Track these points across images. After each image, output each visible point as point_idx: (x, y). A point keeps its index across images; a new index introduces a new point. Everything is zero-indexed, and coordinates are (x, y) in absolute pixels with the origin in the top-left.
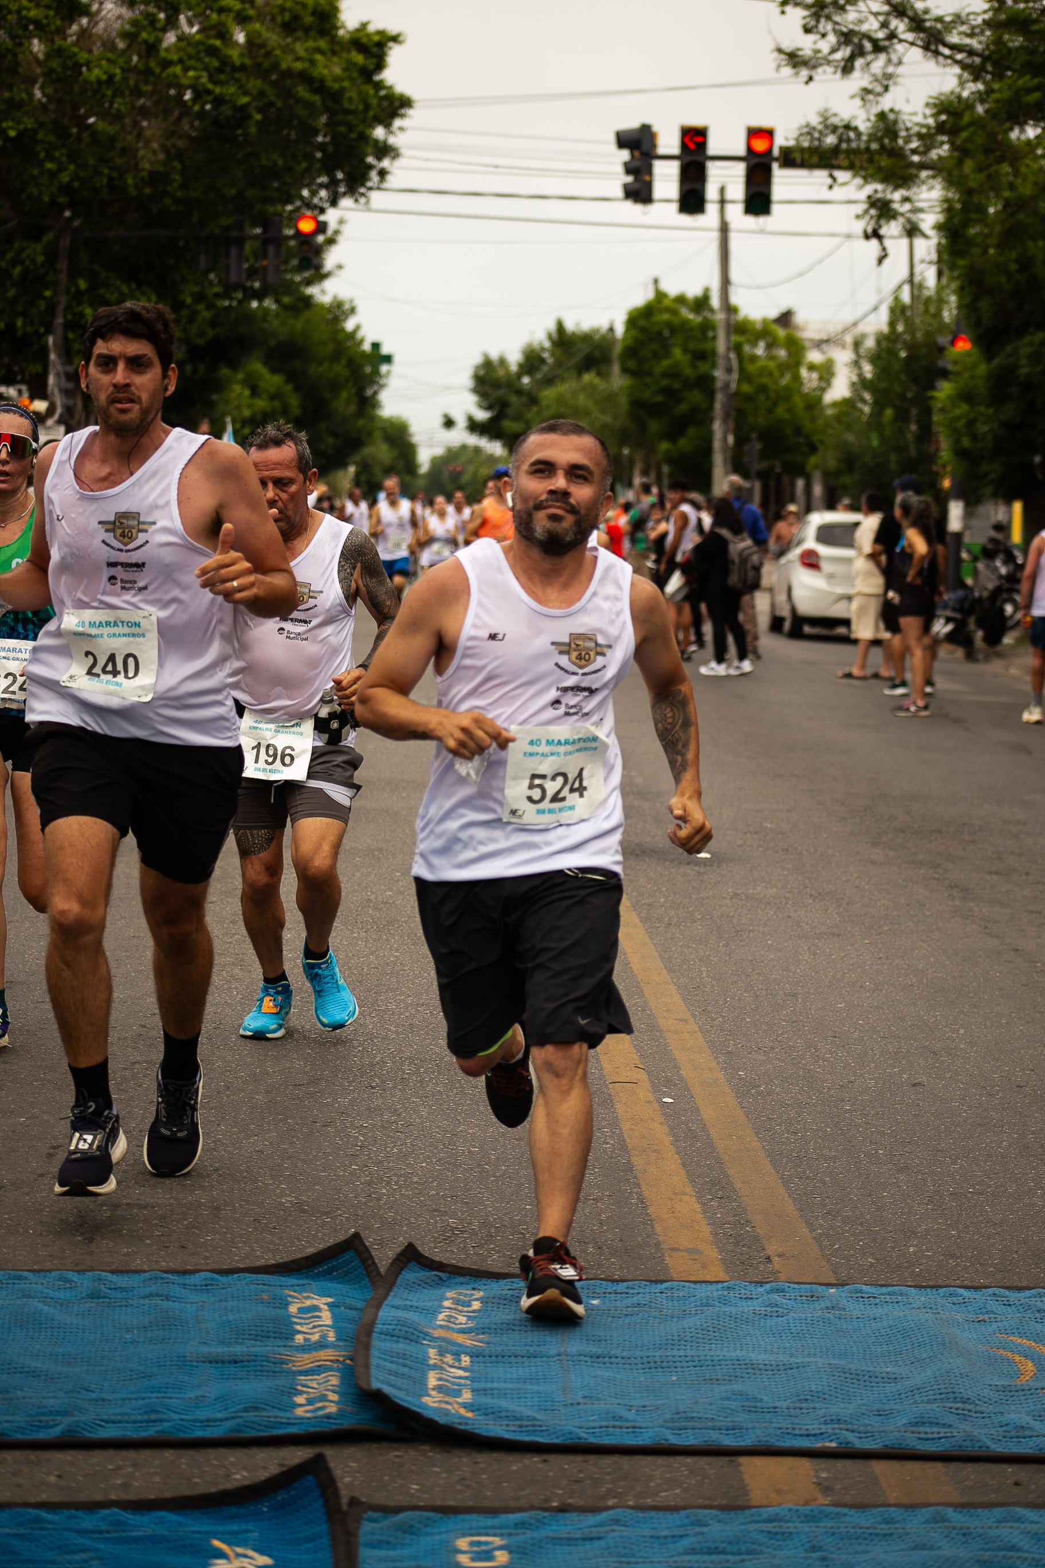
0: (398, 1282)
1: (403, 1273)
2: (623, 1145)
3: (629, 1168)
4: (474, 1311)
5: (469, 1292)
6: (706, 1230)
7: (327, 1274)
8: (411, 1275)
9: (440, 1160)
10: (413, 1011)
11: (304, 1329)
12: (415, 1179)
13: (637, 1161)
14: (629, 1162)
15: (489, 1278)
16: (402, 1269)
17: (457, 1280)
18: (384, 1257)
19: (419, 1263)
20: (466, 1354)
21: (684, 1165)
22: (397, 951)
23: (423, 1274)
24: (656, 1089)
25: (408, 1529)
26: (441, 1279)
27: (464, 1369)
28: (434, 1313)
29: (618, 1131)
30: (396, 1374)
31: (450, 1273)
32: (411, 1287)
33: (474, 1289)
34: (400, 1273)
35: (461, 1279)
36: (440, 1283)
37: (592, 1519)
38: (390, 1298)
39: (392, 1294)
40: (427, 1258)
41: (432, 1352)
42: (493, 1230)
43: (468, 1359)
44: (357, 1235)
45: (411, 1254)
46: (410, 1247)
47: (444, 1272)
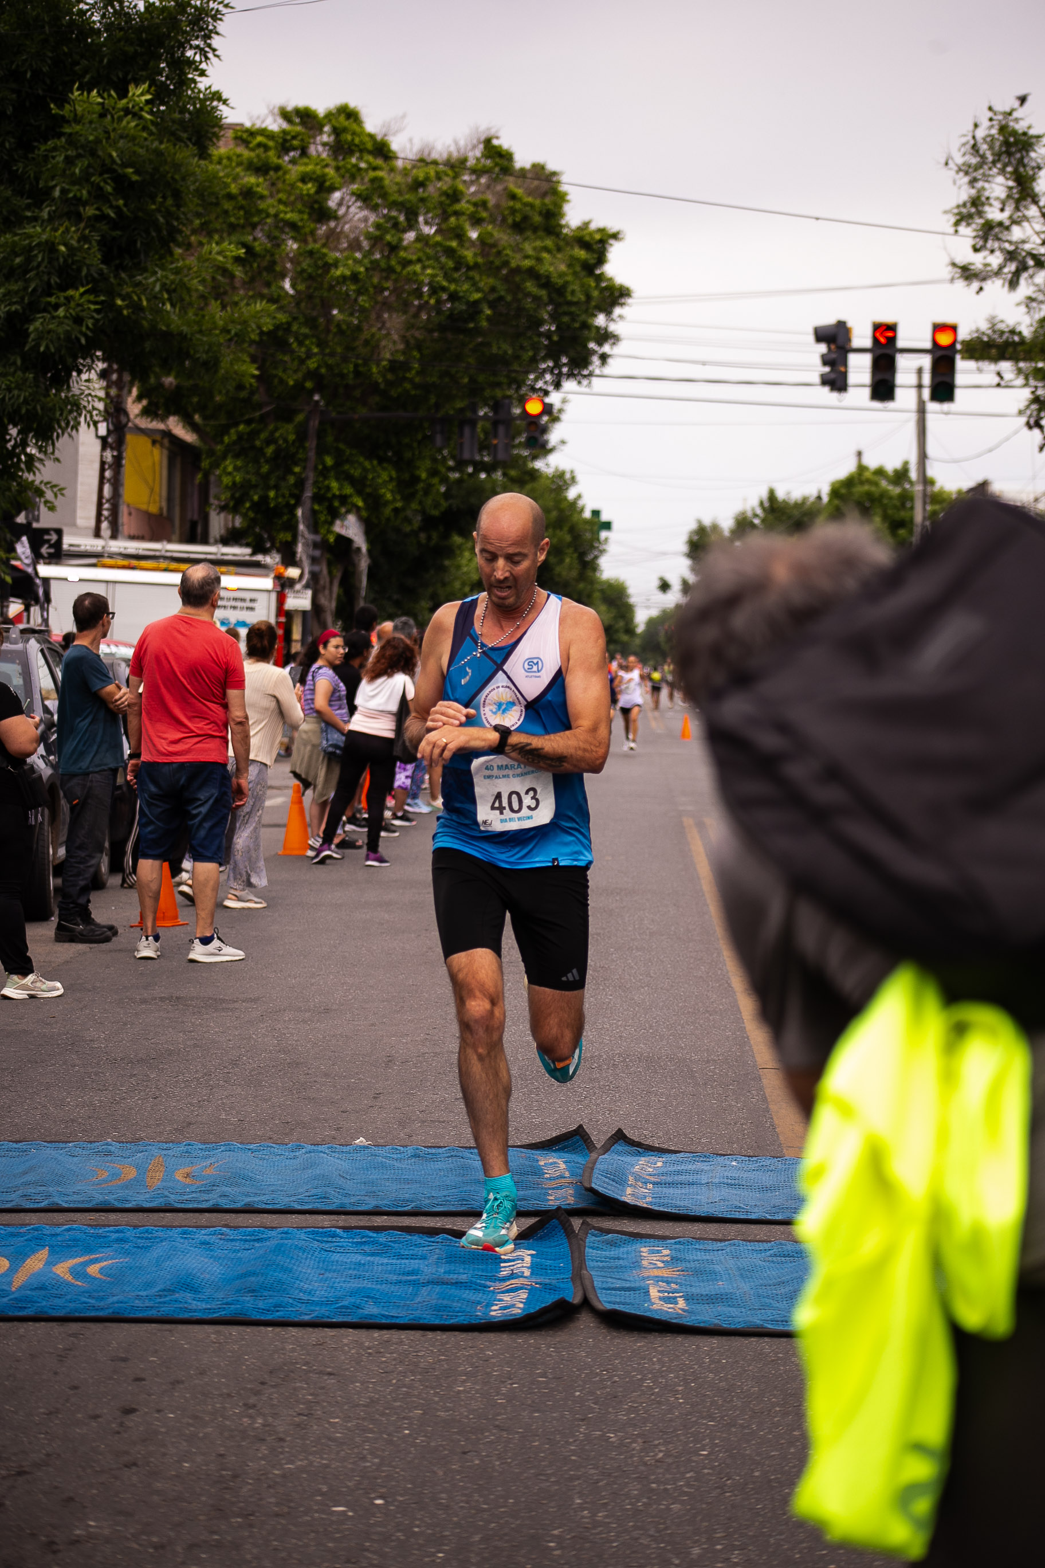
0: (611, 1149)
1: (616, 1144)
2: (765, 1099)
3: (767, 1110)
4: (658, 1167)
5: (655, 1158)
7: (561, 1148)
8: (618, 1147)
11: (549, 1172)
12: (621, 1113)
15: (668, 1152)
16: (614, 1143)
17: (648, 1152)
18: (599, 1138)
19: (625, 1141)
23: (628, 1148)
25: (612, 1244)
26: (638, 1152)
27: (649, 1190)
28: (633, 1165)
30: (608, 1184)
31: (644, 1149)
32: (619, 1153)
33: (658, 1157)
34: (611, 1146)
35: (652, 1153)
36: (639, 1154)
37: (723, 1244)
39: (604, 1156)
40: (631, 1139)
41: (631, 1178)
43: (651, 1185)
44: (581, 1126)
45: (619, 1136)
46: (620, 1131)
47: (641, 1148)
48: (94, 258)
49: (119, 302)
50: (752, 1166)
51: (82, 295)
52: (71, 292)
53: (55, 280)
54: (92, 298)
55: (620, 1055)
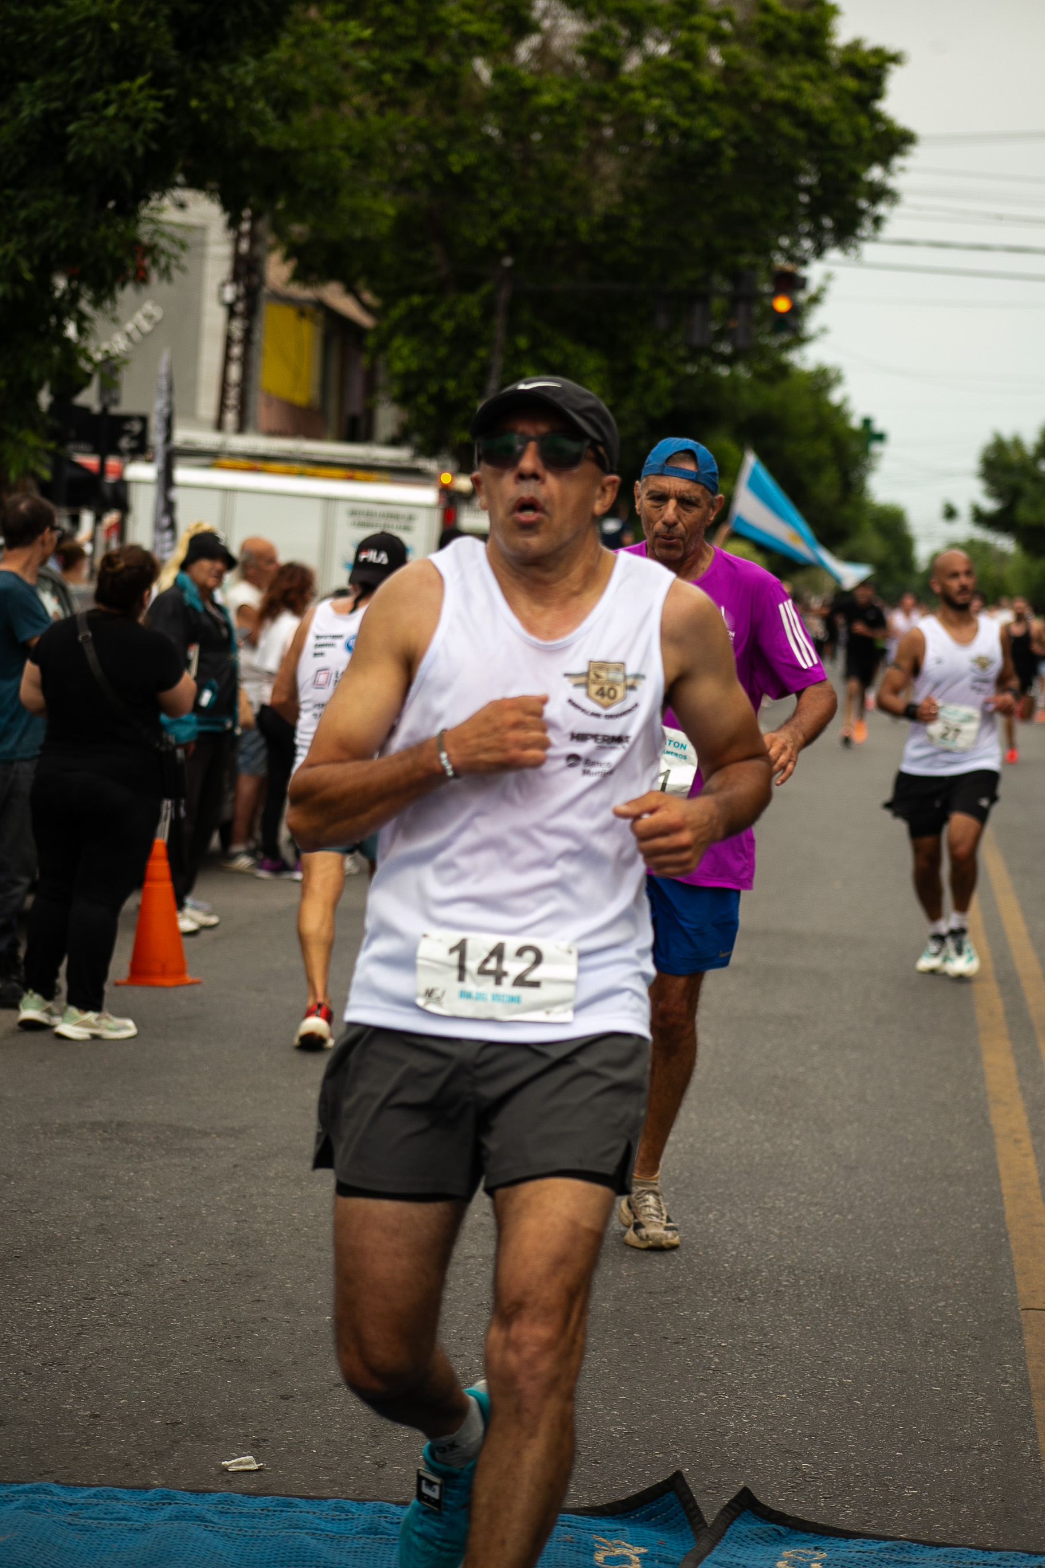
0: (728, 1533)
1: (736, 1523)
2: (1025, 1386)
3: (1028, 1413)
5: (810, 1552)
7: (646, 1520)
8: (742, 1527)
9: (804, 1391)
10: (804, 1212)
12: (771, 1413)
13: (1039, 1405)
14: (1029, 1406)
15: (837, 1537)
16: (734, 1519)
17: (798, 1537)
18: (709, 1502)
19: (754, 1513)
22: (798, 1138)
23: (759, 1527)
26: (779, 1534)
29: (1022, 1368)
31: (791, 1527)
32: (742, 1540)
33: (816, 1549)
34: (731, 1523)
35: (804, 1536)
36: (779, 1539)
38: (714, 1552)
39: (718, 1547)
40: (765, 1507)
42: (852, 1479)
44: (678, 1475)
45: (747, 1501)
46: (745, 1492)
47: (785, 1525)
48: (165, 39)
49: (194, 103)
51: (141, 88)
52: (125, 85)
53: (107, 70)
54: (153, 92)
55: (791, 1268)
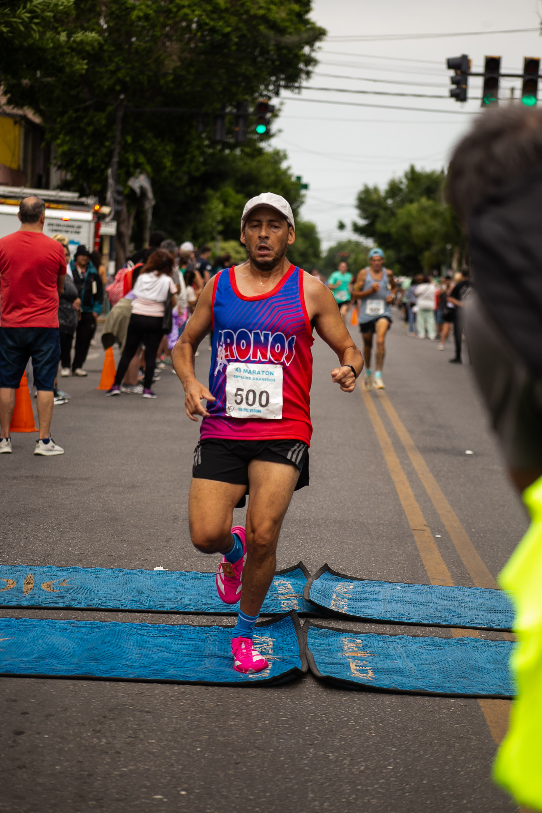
0: (321, 577)
2: (416, 549)
3: (418, 556)
4: (351, 589)
5: (349, 583)
6: (449, 574)
7: (289, 576)
8: (325, 575)
9: (336, 549)
10: (323, 503)
11: (281, 590)
12: (325, 554)
13: (422, 554)
14: (418, 554)
15: (357, 580)
16: (322, 573)
18: (312, 569)
19: (329, 572)
20: (346, 598)
21: (442, 556)
22: (314, 482)
23: (331, 576)
24: (433, 533)
25: (325, 636)
26: (338, 579)
27: (345, 603)
28: (334, 587)
29: (414, 545)
30: (320, 598)
31: (342, 577)
32: (326, 579)
33: (351, 582)
35: (346, 580)
36: (338, 580)
38: (316, 582)
39: (318, 579)
40: (333, 571)
41: (334, 595)
42: (358, 570)
43: (347, 600)
44: (301, 562)
45: (326, 569)
46: (326, 565)
47: (339, 576)
50: (411, 590)
55: (322, 519)
